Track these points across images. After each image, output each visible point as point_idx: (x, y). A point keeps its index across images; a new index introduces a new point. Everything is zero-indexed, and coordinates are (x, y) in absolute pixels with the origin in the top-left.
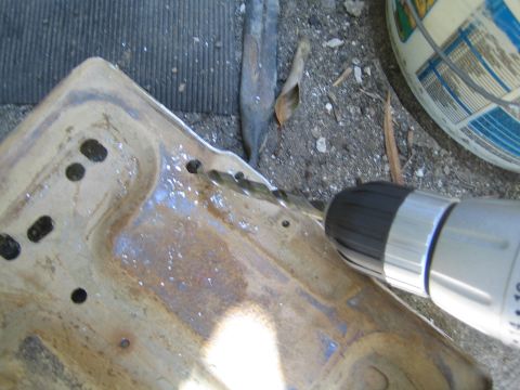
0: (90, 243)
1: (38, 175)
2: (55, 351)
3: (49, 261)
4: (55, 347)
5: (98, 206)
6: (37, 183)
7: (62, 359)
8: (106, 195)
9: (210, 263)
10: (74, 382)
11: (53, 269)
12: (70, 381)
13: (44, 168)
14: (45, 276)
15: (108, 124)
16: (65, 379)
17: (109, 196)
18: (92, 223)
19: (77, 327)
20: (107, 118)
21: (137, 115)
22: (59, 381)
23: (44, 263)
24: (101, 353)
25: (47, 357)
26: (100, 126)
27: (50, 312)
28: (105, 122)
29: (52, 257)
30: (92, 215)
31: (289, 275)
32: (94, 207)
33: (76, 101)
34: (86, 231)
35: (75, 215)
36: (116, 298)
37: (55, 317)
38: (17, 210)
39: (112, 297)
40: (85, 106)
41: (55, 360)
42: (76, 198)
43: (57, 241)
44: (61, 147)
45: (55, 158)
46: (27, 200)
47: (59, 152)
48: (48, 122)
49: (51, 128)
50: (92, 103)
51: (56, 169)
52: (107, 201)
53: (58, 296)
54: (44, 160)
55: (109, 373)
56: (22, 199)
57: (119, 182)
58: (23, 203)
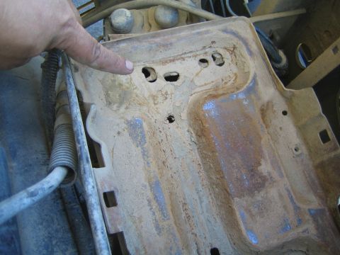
0: (191, 98)
1: (185, 53)
2: (146, 133)
3: (166, 93)
5: (206, 84)
6: (183, 56)
7: (147, 139)
8: (213, 82)
9: (248, 143)
10: (146, 153)
11: (166, 98)
12: (144, 151)
13: (191, 52)
14: (160, 99)
15: (233, 51)
16: (143, 149)
17: (214, 84)
18: (198, 90)
19: (160, 132)
20: (234, 48)
21: (251, 53)
22: (139, 148)
23: (163, 93)
25: (141, 133)
26: (228, 50)
27: (152, 116)
28: (232, 49)
29: (169, 93)
30: (200, 86)
31: (284, 174)
32: (203, 84)
33: (225, 31)
34: (193, 92)
35: (192, 81)
36: (188, 131)
37: (153, 120)
38: (166, 62)
39: (186, 129)
40: (228, 36)
41: (143, 137)
42: (197, 75)
43: (176, 87)
44: (204, 48)
45: (197, 51)
46: (173, 61)
47: (202, 49)
48: (207, 32)
49: (206, 36)
50: (232, 37)
51: (196, 56)
52: (211, 85)
53: (161, 111)
54: (193, 48)
55: (164, 163)
56: (171, 58)
57: (223, 80)
58: (171, 61)
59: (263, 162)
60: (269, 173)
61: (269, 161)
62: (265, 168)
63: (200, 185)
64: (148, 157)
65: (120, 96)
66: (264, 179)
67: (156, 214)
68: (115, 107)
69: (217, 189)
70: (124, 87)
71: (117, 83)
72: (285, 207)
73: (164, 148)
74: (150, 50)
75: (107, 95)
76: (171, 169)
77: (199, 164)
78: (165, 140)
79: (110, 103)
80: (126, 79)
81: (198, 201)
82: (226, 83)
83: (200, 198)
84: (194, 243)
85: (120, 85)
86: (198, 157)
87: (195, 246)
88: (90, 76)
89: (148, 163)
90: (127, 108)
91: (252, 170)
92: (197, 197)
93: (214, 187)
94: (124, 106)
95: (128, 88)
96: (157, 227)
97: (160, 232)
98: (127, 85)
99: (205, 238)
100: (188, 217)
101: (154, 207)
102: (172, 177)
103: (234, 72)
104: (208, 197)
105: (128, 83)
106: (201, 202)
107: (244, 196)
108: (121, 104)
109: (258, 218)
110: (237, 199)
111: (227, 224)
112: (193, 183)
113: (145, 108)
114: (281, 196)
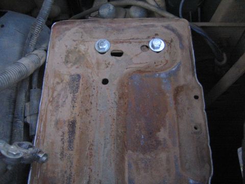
0: (126, 71)
1: (133, 39)
2: (80, 85)
3: (109, 64)
4: (82, 84)
5: (141, 63)
6: (131, 41)
7: (79, 90)
9: (155, 112)
10: (75, 99)
11: (107, 67)
12: (74, 98)
13: (137, 39)
14: (103, 66)
15: (170, 44)
16: (74, 96)
17: (147, 64)
18: (133, 66)
19: (94, 89)
20: (172, 41)
21: (182, 47)
22: (72, 95)
23: (107, 63)
24: (91, 103)
25: (77, 85)
26: (167, 43)
27: (92, 77)
28: (170, 42)
29: (111, 64)
30: (135, 64)
33: (167, 27)
34: (129, 66)
35: (131, 59)
36: (114, 93)
37: (92, 80)
38: (117, 43)
39: (114, 92)
40: (169, 31)
41: (78, 88)
42: (136, 55)
43: (118, 61)
44: (149, 37)
45: (143, 39)
46: (122, 42)
47: (147, 38)
48: (153, 26)
49: (151, 28)
50: (172, 32)
51: (140, 42)
52: (144, 65)
53: (100, 75)
54: (140, 36)
55: (87, 110)
56: (121, 41)
57: (155, 63)
58: (121, 42)
59: (162, 130)
60: (165, 140)
61: (168, 130)
62: (162, 135)
63: (109, 135)
64: (75, 102)
65: (76, 58)
66: (159, 143)
67: (65, 144)
68: (69, 65)
69: (119, 141)
70: (81, 53)
71: (77, 50)
72: (168, 170)
73: (93, 101)
74: (107, 31)
75: (67, 56)
76: (92, 116)
77: (114, 119)
78: (95, 95)
79: (67, 62)
80: (85, 49)
81: (103, 146)
82: (157, 66)
83: (105, 144)
84: (88, 176)
85: (79, 51)
86: (115, 114)
87: (88, 178)
88: (59, 41)
89: (73, 106)
90: (77, 68)
91: (151, 133)
92: (103, 143)
93: (118, 138)
94: (76, 66)
95: (83, 55)
96: (62, 153)
97: (62, 157)
98: (84, 53)
99: (98, 175)
100: (91, 155)
101: (65, 138)
102: (90, 122)
103: (167, 59)
104: (111, 145)
105: (85, 51)
106: (105, 147)
107: (137, 151)
108: (75, 64)
109: (142, 172)
110: (130, 152)
111: (117, 169)
112: (104, 132)
113: (90, 71)
114: (168, 160)
